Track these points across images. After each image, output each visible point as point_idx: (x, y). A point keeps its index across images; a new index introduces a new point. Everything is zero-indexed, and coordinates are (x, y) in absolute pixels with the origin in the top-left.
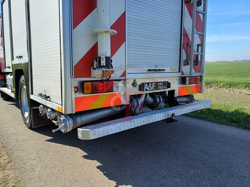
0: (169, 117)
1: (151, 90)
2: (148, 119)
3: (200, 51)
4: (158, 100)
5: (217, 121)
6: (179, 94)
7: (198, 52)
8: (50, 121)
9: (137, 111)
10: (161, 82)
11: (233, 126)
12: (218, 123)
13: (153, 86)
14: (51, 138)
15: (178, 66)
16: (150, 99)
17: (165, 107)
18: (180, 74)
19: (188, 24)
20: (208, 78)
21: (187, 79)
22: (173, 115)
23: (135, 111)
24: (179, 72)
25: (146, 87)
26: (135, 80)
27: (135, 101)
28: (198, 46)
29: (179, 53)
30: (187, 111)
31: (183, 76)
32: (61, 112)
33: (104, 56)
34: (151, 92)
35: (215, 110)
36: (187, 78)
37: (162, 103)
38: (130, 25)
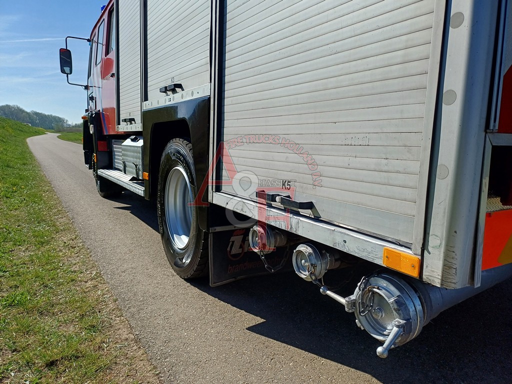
32: (414, 274)
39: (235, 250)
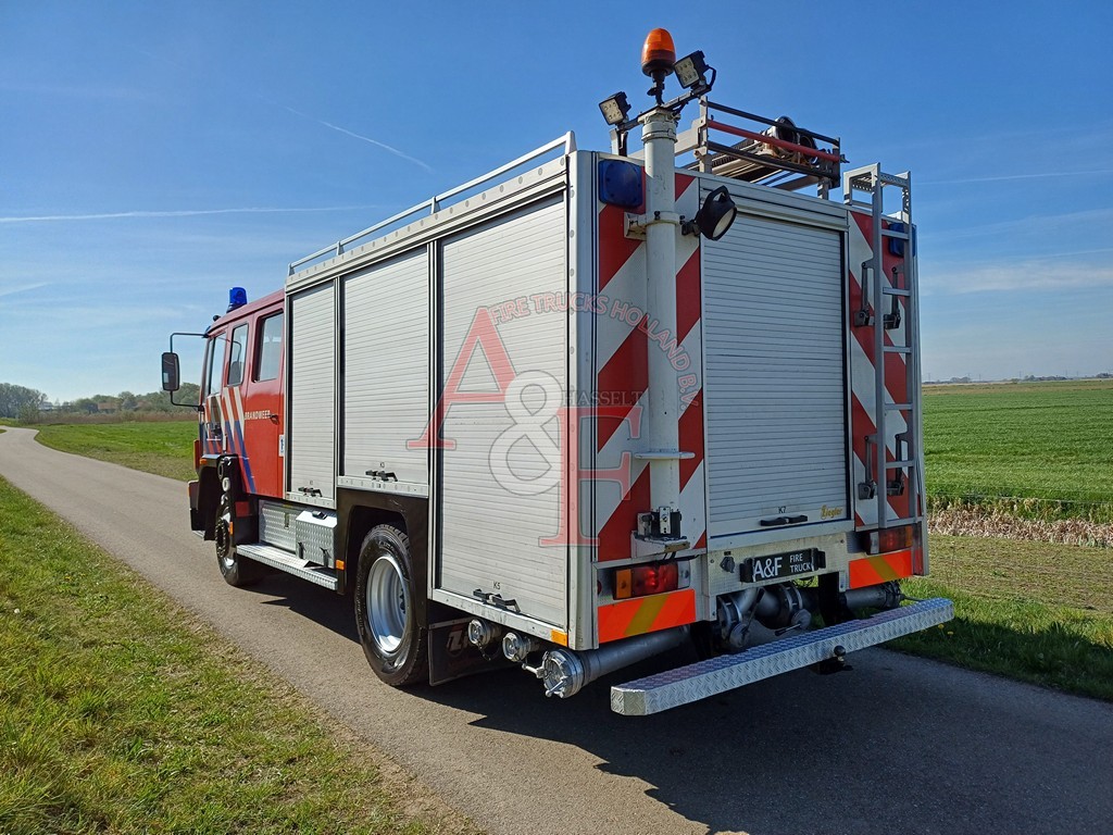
0: (828, 657)
1: (771, 577)
2: (773, 662)
3: (905, 456)
4: (790, 602)
5: (984, 665)
6: (850, 583)
7: (901, 460)
8: (516, 666)
9: (736, 638)
10: (798, 552)
11: (1032, 683)
12: (987, 671)
13: (777, 566)
14: (481, 716)
15: (844, 502)
16: (768, 601)
17: (813, 626)
18: (850, 525)
19: (865, 380)
20: (969, 471)
21: (874, 537)
22: (838, 649)
23: (728, 637)
24: (848, 518)
25: (758, 569)
26: (730, 553)
27: (727, 610)
28: (899, 438)
29: (843, 465)
30: (879, 638)
31: (859, 529)
32: (565, 645)
33: (668, 512)
34: (770, 582)
35: (982, 626)
36: (872, 534)
37: (802, 614)
38: (714, 416)
39: (455, 646)
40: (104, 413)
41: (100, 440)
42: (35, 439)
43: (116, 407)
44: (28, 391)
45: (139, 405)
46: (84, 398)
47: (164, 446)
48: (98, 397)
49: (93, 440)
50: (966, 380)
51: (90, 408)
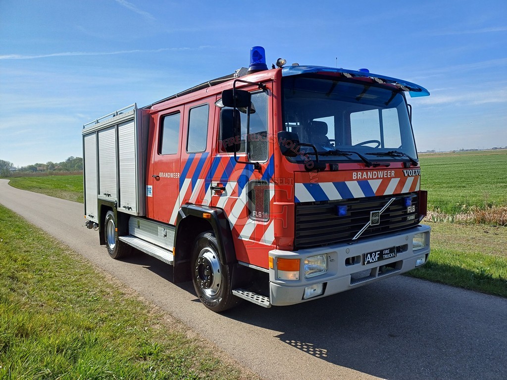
40: (40, 172)
41: (38, 184)
42: (8, 184)
43: (45, 168)
44: (5, 162)
45: (56, 167)
46: (31, 165)
47: (65, 187)
48: (37, 164)
49: (35, 184)
50: (433, 151)
51: (34, 170)
